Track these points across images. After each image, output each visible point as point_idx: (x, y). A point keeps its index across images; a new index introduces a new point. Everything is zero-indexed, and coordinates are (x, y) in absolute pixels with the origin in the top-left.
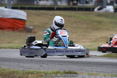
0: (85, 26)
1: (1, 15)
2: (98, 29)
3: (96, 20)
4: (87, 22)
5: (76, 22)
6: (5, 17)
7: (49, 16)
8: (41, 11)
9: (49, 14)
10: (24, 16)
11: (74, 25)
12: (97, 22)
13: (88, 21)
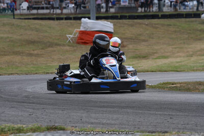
0: (187, 36)
1: (84, 28)
2: (200, 39)
3: (199, 28)
4: (189, 32)
5: (175, 32)
6: (88, 30)
7: (144, 26)
8: (135, 21)
9: (145, 24)
10: (111, 28)
11: (173, 36)
12: (200, 31)
13: (190, 30)
